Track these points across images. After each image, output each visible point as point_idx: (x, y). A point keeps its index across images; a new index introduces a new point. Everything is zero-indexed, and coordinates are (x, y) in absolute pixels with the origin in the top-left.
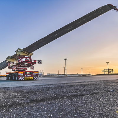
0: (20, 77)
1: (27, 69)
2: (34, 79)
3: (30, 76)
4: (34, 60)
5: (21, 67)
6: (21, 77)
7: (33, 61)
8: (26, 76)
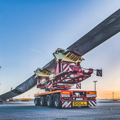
0: (64, 102)
1: (70, 88)
2: (89, 106)
3: (82, 99)
4: (90, 69)
5: (62, 84)
6: (66, 102)
7: (87, 71)
8: (75, 99)
